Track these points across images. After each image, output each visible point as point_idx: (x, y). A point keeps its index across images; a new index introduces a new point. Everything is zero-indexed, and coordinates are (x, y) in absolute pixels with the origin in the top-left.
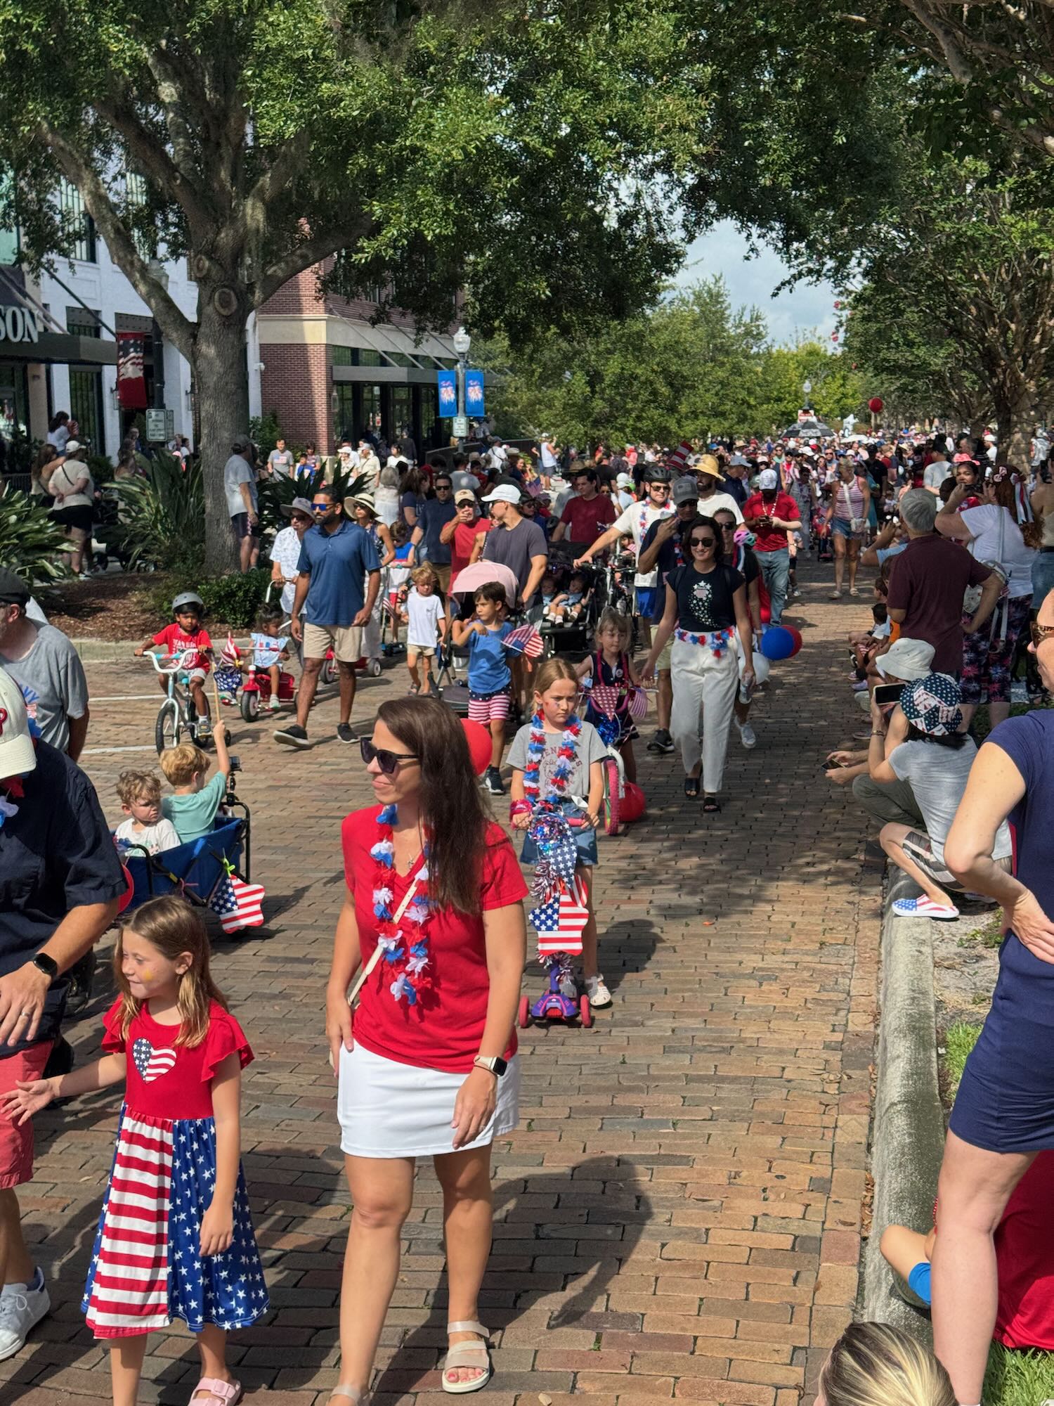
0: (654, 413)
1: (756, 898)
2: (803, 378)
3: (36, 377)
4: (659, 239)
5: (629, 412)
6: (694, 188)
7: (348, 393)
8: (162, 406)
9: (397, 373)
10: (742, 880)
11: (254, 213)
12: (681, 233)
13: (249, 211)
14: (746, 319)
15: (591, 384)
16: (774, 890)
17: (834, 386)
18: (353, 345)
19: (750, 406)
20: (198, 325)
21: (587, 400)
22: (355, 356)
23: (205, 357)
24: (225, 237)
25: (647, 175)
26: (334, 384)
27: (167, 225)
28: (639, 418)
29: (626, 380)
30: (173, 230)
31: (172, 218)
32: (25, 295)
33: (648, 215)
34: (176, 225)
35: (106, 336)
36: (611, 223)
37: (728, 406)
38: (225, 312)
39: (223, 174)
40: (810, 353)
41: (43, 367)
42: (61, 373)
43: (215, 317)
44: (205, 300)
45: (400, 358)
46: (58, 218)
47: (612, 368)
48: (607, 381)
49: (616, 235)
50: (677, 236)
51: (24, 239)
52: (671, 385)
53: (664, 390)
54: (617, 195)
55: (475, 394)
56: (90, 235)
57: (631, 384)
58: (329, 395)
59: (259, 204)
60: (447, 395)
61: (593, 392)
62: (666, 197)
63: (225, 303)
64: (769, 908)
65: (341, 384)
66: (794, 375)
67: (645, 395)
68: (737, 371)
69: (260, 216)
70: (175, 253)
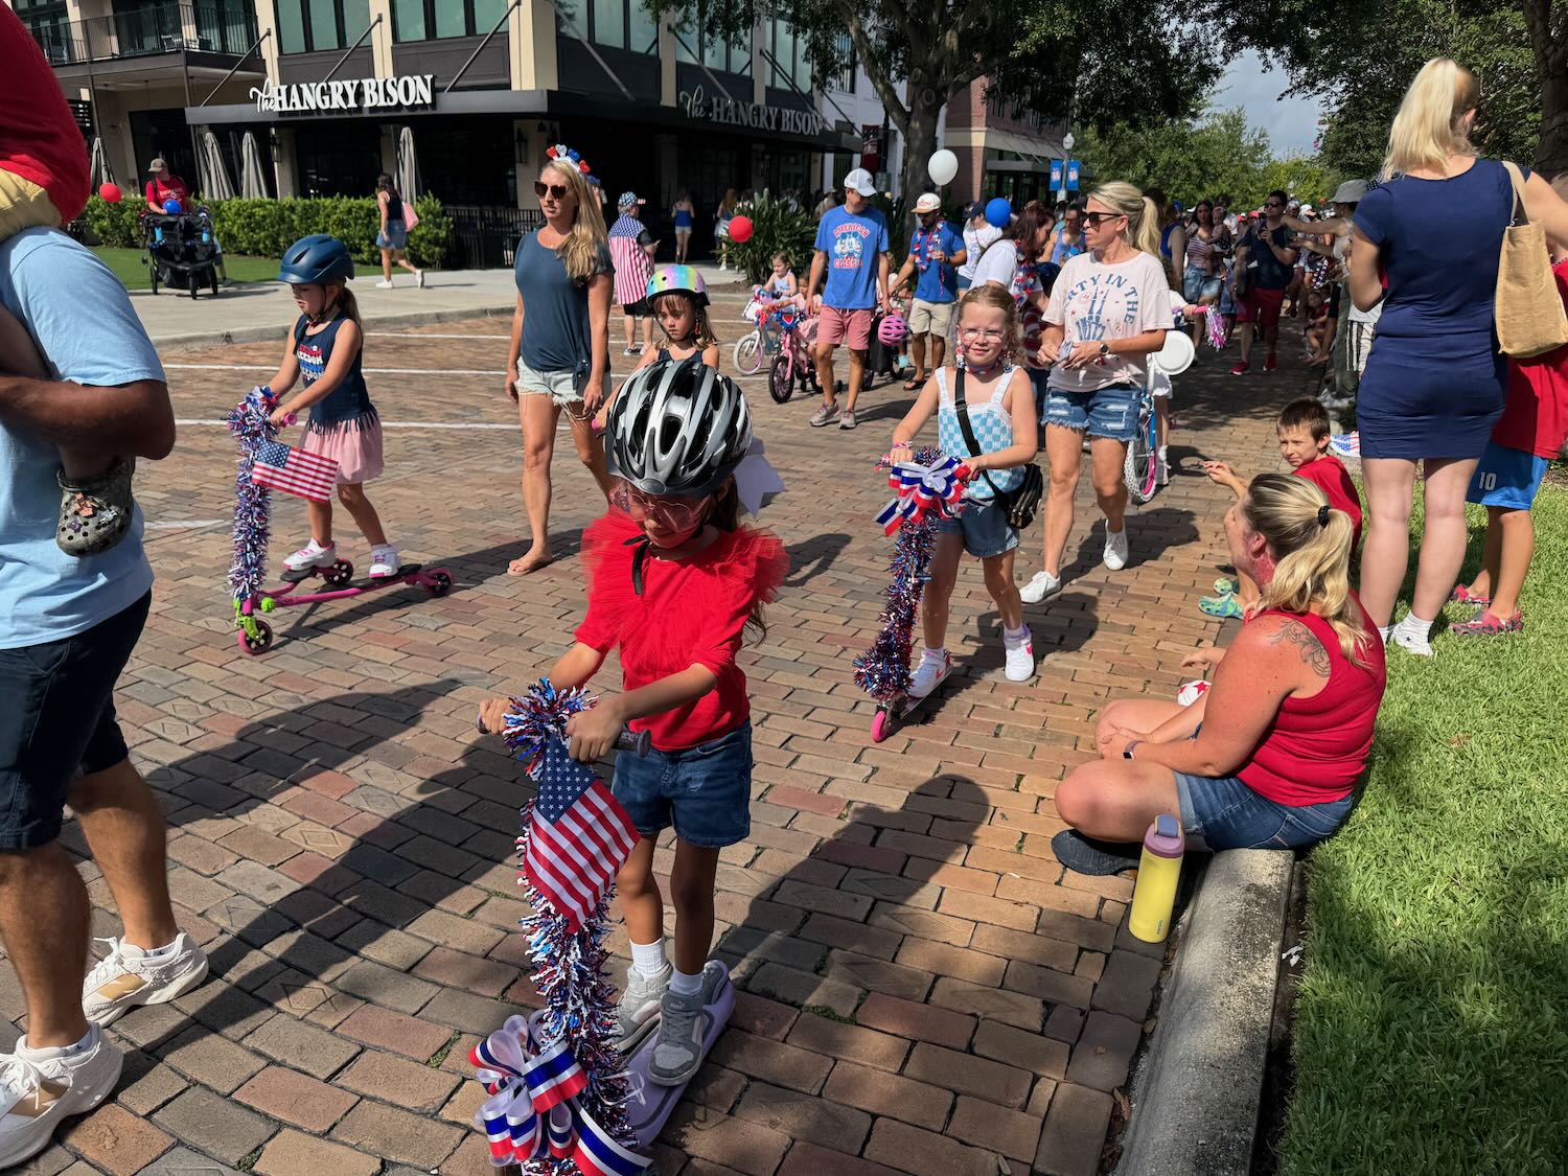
0: (1188, 187)
1: (1223, 424)
2: (1289, 180)
3: (816, 161)
4: (1206, 61)
5: (1170, 186)
6: (1234, 28)
7: (994, 177)
8: (885, 170)
9: (1026, 166)
10: (1215, 416)
11: (951, 40)
12: (1220, 58)
13: (948, 37)
14: (1256, 135)
15: (1148, 168)
16: (1234, 421)
17: (1310, 186)
18: (1000, 147)
19: (1251, 194)
20: (911, 113)
21: (1144, 178)
22: (1001, 154)
23: (914, 130)
24: (932, 57)
25: (1203, 19)
26: (986, 172)
27: (897, 58)
28: (1177, 191)
29: (1171, 166)
30: (900, 63)
31: (900, 55)
32: (814, 108)
33: (1200, 45)
34: (903, 60)
35: (856, 134)
36: (1174, 51)
37: (1237, 192)
38: (927, 104)
39: (935, 17)
40: (1296, 165)
41: (820, 155)
42: (829, 158)
43: (921, 106)
44: (917, 95)
45: (1029, 157)
46: (836, 55)
47: (1164, 156)
48: (1159, 165)
49: (1176, 60)
50: (1217, 60)
51: (816, 68)
52: (1201, 169)
53: (1195, 172)
54: (1180, 34)
55: (1073, 176)
56: (853, 66)
57: (1174, 168)
58: (983, 178)
59: (955, 34)
60: (1056, 176)
61: (1149, 173)
62: (1214, 33)
63: (928, 98)
64: (1231, 429)
65: (991, 172)
66: (1283, 178)
67: (1183, 176)
68: (1246, 169)
69: (955, 41)
70: (900, 78)
